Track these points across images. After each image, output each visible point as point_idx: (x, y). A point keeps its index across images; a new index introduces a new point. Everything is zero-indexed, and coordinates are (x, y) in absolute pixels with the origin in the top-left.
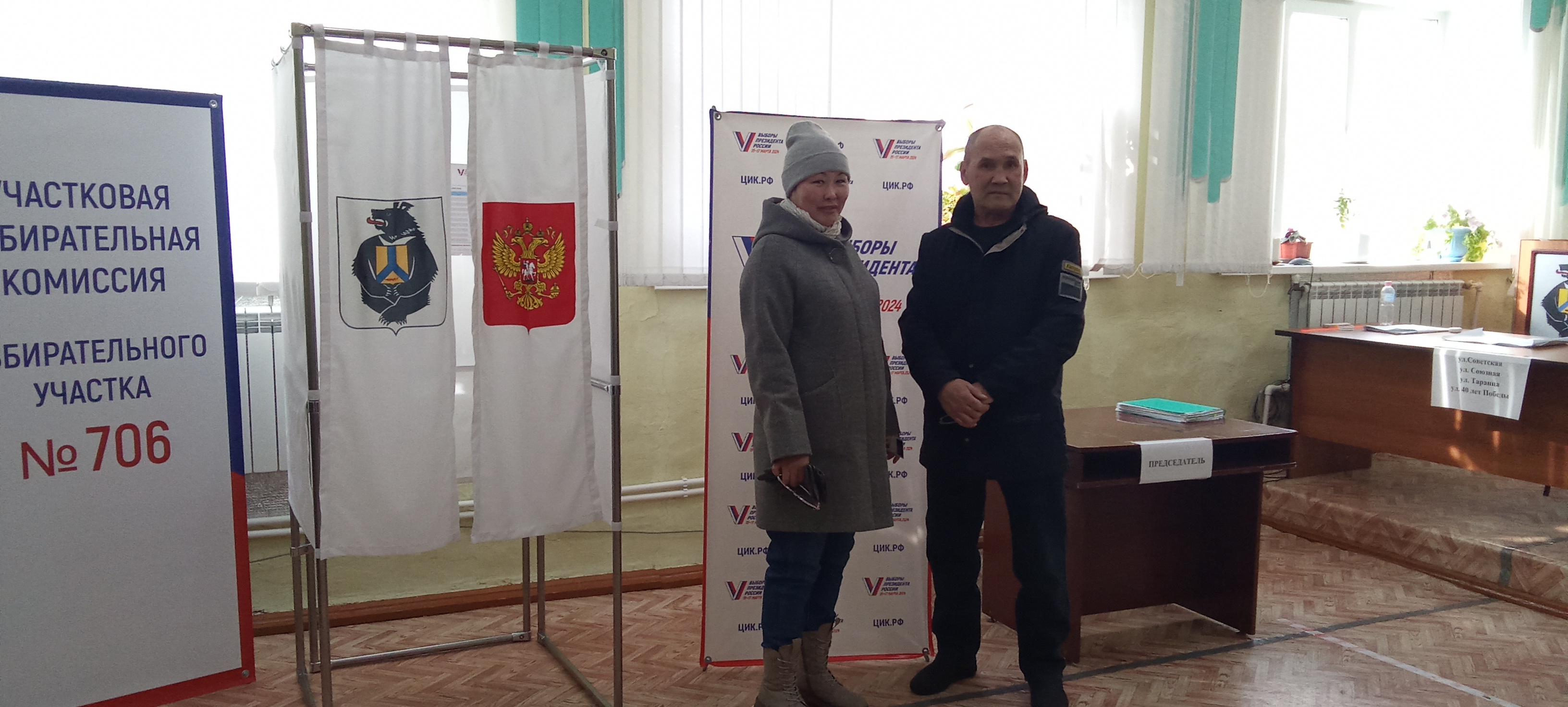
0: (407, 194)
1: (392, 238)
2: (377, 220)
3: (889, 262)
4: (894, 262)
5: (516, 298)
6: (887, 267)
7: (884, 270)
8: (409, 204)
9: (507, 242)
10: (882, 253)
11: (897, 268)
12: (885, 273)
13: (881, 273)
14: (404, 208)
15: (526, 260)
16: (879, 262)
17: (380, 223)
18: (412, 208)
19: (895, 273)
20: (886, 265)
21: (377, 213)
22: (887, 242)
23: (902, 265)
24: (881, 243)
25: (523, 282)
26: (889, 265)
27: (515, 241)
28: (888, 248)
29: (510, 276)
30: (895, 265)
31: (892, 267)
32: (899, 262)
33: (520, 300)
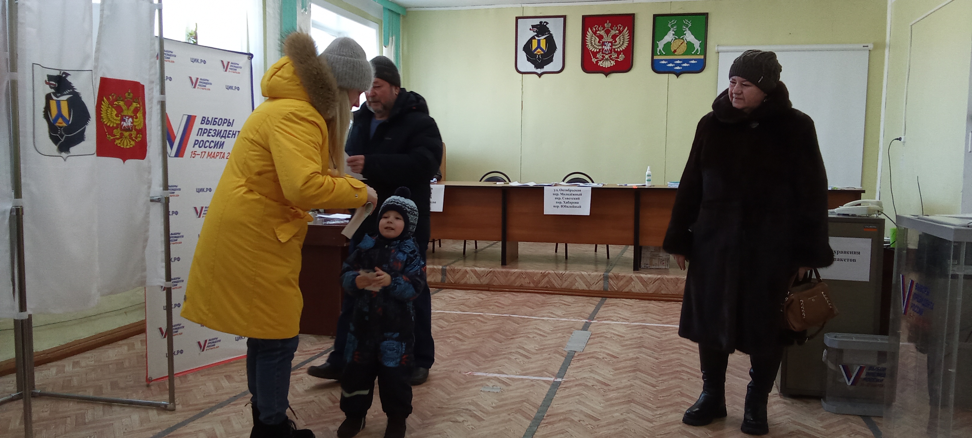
0: (65, 67)
1: (58, 95)
2: (51, 82)
3: (231, 131)
4: (234, 131)
5: (114, 140)
6: (230, 134)
7: (229, 136)
8: (67, 73)
9: (111, 103)
10: (228, 126)
11: (235, 134)
12: (229, 137)
13: (228, 137)
14: (64, 75)
15: (126, 116)
16: (226, 131)
17: (53, 84)
18: (69, 76)
19: (234, 137)
20: (230, 133)
21: (50, 78)
22: (229, 120)
23: (237, 133)
24: (226, 119)
25: (121, 129)
26: (231, 133)
27: (117, 103)
28: (230, 123)
29: (111, 126)
30: (234, 133)
31: (233, 134)
32: (236, 131)
33: (117, 142)
